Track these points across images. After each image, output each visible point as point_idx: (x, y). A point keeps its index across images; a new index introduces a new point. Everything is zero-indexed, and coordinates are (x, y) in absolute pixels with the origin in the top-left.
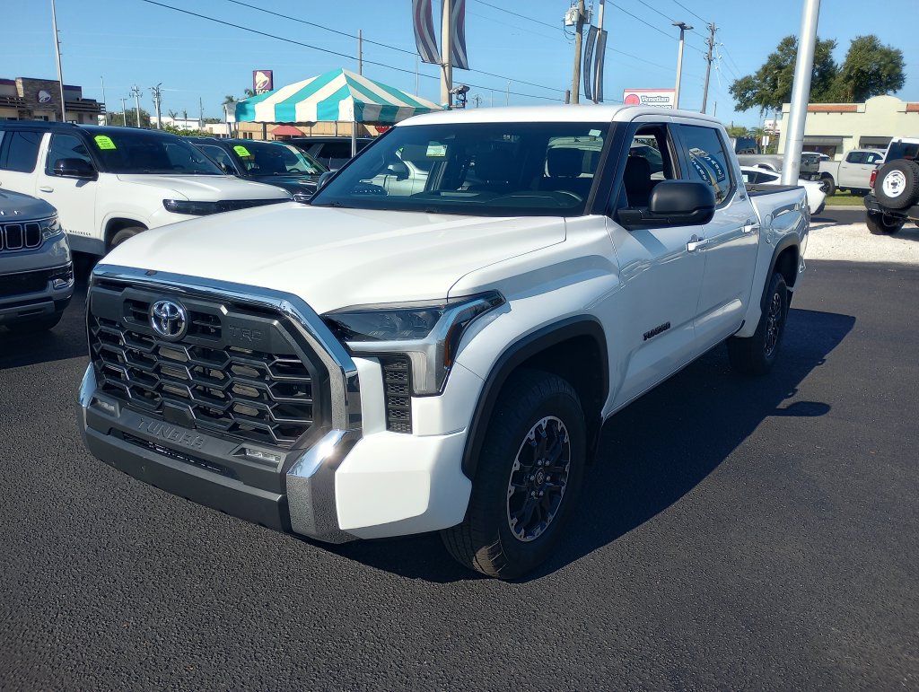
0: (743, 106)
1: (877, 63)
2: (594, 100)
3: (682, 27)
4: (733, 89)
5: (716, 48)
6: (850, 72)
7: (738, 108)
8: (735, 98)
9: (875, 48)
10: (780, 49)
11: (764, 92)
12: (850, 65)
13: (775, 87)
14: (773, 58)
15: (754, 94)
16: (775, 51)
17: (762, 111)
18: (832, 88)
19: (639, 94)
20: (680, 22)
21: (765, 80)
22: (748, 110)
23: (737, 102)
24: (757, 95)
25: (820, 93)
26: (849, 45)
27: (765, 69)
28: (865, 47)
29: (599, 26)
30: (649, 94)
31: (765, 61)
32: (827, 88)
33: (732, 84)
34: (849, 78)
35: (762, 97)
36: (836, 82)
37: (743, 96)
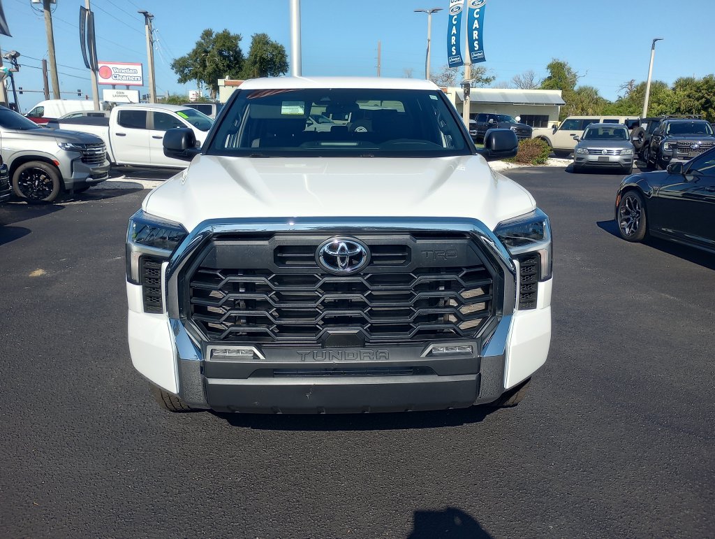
0: (183, 80)
1: (271, 53)
2: (93, 70)
3: (145, 14)
4: (173, 66)
5: (154, 32)
6: (255, 58)
7: (180, 81)
8: (176, 73)
9: (268, 43)
10: (203, 38)
11: (197, 70)
12: (253, 53)
13: (205, 66)
14: (199, 45)
15: (190, 71)
16: (199, 39)
17: (198, 84)
18: (244, 69)
19: (111, 66)
20: (144, 10)
21: (196, 61)
22: (187, 83)
23: (178, 76)
24: (192, 72)
25: (237, 73)
26: (251, 40)
27: (195, 52)
28: (261, 41)
29: (87, 7)
30: (119, 66)
31: (194, 47)
32: (240, 68)
33: (172, 62)
34: (255, 63)
35: (196, 73)
36: (246, 65)
37: (183, 71)
